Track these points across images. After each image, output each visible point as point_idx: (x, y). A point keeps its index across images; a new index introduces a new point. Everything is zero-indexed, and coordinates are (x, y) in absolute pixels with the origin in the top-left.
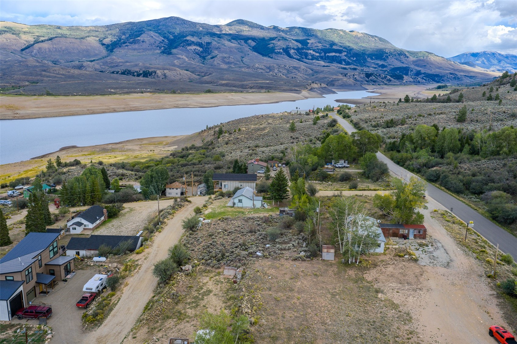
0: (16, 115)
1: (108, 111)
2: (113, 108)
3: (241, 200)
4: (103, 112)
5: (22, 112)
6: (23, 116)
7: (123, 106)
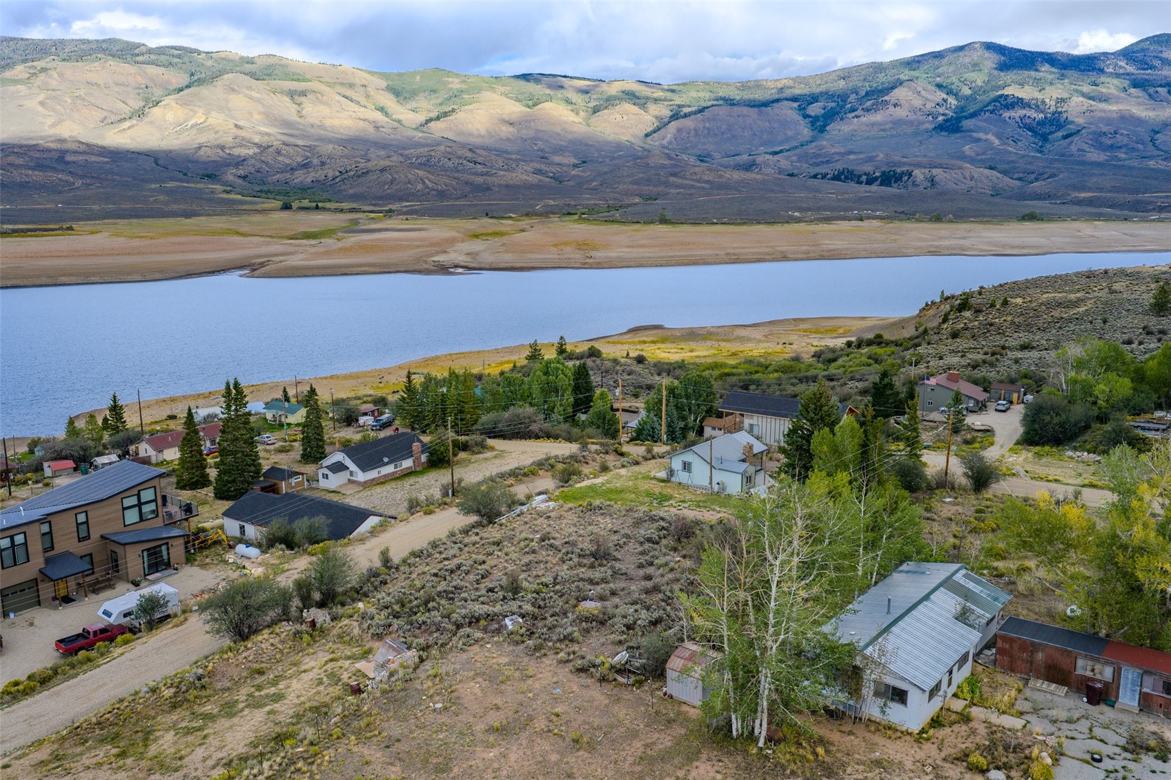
0: (588, 261)
1: (769, 257)
2: (782, 252)
3: (690, 464)
4: (759, 261)
5: (599, 255)
6: (599, 263)
7: (805, 248)
